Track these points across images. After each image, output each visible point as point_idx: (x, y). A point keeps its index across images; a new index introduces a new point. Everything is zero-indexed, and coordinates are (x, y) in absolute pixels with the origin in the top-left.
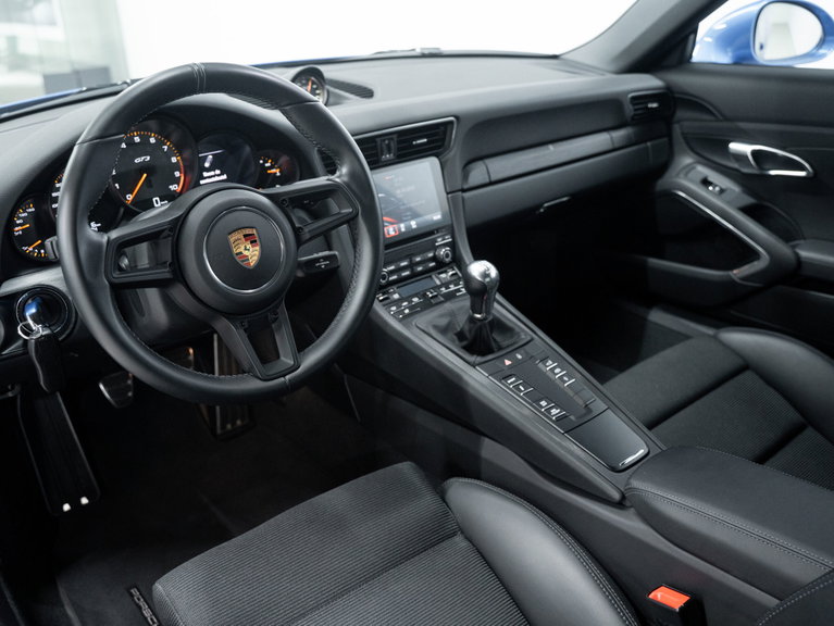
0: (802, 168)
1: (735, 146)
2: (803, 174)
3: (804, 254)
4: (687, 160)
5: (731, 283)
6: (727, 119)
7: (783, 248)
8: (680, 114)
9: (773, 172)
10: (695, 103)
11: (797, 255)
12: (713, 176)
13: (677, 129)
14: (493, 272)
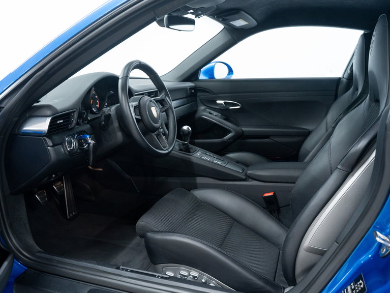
0: (238, 105)
1: (218, 102)
2: (239, 107)
3: (243, 129)
4: (203, 108)
5: (224, 142)
6: (214, 94)
7: (238, 129)
8: (199, 94)
9: (231, 108)
10: (204, 90)
11: (242, 130)
12: (212, 112)
13: (198, 99)
14: (190, 129)
